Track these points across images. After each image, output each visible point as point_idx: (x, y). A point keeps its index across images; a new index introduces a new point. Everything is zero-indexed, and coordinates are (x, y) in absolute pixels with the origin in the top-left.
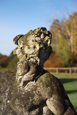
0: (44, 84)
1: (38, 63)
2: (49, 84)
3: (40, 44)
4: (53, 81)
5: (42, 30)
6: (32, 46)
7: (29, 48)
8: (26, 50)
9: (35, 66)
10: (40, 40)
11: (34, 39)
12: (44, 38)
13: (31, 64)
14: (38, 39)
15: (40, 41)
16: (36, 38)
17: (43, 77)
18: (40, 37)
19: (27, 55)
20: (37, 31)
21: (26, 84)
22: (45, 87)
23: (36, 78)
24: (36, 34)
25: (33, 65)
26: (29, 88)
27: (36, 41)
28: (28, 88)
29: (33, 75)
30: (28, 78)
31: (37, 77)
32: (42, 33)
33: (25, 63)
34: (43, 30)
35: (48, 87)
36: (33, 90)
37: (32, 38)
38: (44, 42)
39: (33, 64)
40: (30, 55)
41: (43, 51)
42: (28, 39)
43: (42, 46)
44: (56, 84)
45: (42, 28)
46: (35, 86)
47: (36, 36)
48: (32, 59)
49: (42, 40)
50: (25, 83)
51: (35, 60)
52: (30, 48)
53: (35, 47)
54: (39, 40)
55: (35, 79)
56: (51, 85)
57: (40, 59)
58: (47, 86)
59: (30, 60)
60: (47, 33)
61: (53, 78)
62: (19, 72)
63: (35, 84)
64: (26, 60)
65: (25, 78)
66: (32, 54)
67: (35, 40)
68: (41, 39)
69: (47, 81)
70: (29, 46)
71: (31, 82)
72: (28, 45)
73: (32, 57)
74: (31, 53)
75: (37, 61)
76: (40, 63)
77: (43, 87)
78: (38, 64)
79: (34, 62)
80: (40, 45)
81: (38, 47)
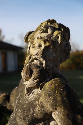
0: (46, 92)
1: (44, 66)
2: (51, 93)
3: (45, 41)
5: (49, 24)
6: (36, 45)
7: (33, 47)
8: (31, 50)
10: (47, 37)
12: (52, 33)
14: (44, 35)
15: (46, 38)
16: (42, 34)
18: (48, 33)
22: (47, 96)
24: (42, 30)
25: (36, 68)
26: (33, 97)
27: (41, 38)
29: (36, 81)
30: (31, 84)
32: (49, 28)
34: (50, 24)
35: (51, 98)
36: (36, 100)
38: (53, 39)
39: (37, 66)
40: (34, 56)
41: (51, 50)
42: (35, 36)
43: (47, 44)
45: (49, 21)
46: (39, 95)
48: (35, 61)
49: (49, 37)
52: (34, 47)
53: (40, 46)
54: (46, 36)
56: (54, 95)
58: (49, 96)
59: (33, 63)
60: (57, 27)
66: (37, 55)
67: (40, 36)
68: (48, 35)
69: (50, 90)
70: (34, 45)
73: (36, 59)
74: (35, 53)
75: (42, 64)
76: (46, 65)
77: (45, 96)
78: (43, 67)
79: (39, 64)
80: (45, 43)
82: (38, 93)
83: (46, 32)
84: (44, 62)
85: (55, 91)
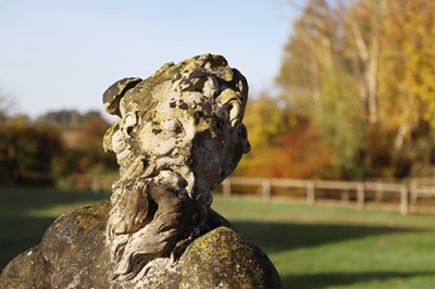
0: (204, 270)
1: (189, 189)
2: (223, 271)
3: (198, 117)
4: (240, 260)
5: (207, 66)
6: (167, 126)
7: (157, 132)
8: (147, 140)
9: (175, 201)
10: (200, 104)
11: (177, 99)
12: (216, 95)
13: (160, 191)
14: (192, 98)
15: (199, 108)
16: (187, 93)
17: (204, 245)
18: (201, 91)
19: (147, 156)
20: (191, 67)
21: (139, 266)
22: (208, 281)
23: (178, 245)
24: (187, 81)
25: (170, 197)
26: (151, 283)
27: (184, 106)
28: (146, 282)
29: (167, 233)
30: (148, 244)
31: (182, 242)
32: (210, 79)
33: (140, 190)
34: (212, 67)
35: (221, 284)
37: (170, 92)
38: (217, 112)
39: (170, 191)
40: (159, 157)
41: (209, 144)
42: (156, 96)
43: (204, 126)
44: (250, 273)
45: (210, 58)
46: (171, 276)
47: (184, 87)
48: (165, 174)
49: (207, 105)
50: (137, 263)
51: (176, 180)
52: (160, 131)
53: (178, 129)
54: (198, 101)
55: (172, 249)
56: (230, 276)
57: (195, 175)
58: (217, 279)
59: (156, 179)
60: (228, 78)
61: (241, 249)
62: (116, 219)
63: (174, 270)
64: (144, 175)
65: (137, 242)
66: (168, 154)
67: (181, 101)
68: (203, 100)
69: (216, 261)
70: (156, 123)
71: (158, 260)
72: (154, 120)
73: (165, 168)
74: (163, 149)
75: (183, 183)
76: (195, 189)
77: (201, 280)
78: (186, 194)
79: (174, 185)
80: (197, 123)
81: (190, 131)
82: (166, 271)
83: (196, 90)
84: (191, 179)
85: (234, 264)
